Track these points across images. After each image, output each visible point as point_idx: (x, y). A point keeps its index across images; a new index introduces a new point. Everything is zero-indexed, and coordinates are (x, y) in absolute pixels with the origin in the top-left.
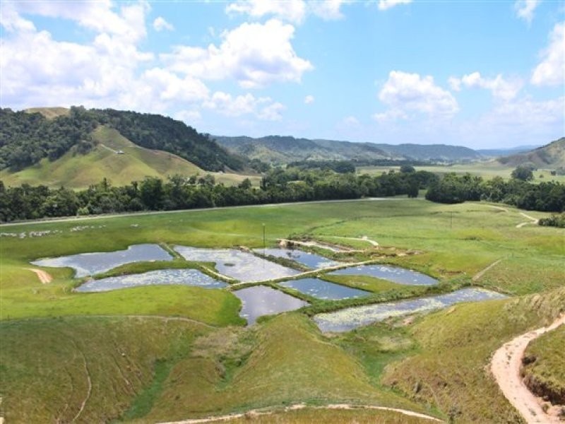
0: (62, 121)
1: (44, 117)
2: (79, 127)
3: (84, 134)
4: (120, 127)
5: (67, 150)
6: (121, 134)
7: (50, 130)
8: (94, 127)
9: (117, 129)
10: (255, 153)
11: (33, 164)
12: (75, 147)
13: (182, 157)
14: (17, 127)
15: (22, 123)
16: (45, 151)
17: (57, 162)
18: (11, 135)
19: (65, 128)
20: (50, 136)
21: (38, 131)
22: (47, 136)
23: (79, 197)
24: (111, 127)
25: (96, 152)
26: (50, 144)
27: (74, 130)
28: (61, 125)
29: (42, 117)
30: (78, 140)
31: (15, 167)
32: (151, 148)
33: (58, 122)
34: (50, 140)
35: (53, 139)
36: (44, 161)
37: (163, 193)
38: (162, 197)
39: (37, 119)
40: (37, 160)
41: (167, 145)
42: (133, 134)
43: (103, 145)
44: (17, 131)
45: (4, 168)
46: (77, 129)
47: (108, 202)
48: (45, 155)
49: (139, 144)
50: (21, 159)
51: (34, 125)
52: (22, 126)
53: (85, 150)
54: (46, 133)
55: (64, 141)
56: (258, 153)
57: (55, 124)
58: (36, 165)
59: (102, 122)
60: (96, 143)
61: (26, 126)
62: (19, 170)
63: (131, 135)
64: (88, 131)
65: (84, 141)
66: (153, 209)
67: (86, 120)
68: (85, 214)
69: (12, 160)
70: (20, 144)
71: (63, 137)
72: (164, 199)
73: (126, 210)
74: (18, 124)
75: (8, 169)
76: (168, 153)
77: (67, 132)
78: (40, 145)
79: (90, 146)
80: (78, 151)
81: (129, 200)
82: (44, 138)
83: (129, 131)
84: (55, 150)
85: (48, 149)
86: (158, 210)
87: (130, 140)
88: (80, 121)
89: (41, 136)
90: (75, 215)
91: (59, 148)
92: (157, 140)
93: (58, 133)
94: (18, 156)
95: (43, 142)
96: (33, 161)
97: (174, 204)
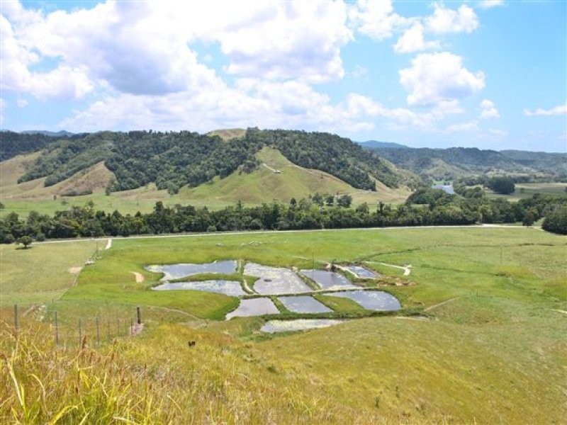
0: (233, 143)
1: (222, 139)
2: (247, 148)
3: (249, 155)
4: (282, 148)
5: (236, 168)
6: (282, 154)
7: (224, 151)
8: (260, 148)
9: (279, 149)
10: (431, 166)
11: (207, 181)
12: (242, 166)
13: (336, 176)
14: (200, 149)
15: (203, 145)
16: (218, 169)
17: (226, 179)
18: (195, 156)
19: (235, 150)
20: (223, 157)
21: (215, 152)
22: (221, 156)
23: (211, 217)
24: (274, 148)
25: (259, 171)
26: (222, 163)
27: (243, 151)
28: (233, 147)
29: (220, 139)
30: (244, 161)
31: (194, 183)
32: (306, 167)
33: (230, 144)
34: (223, 161)
35: (225, 159)
36: (216, 178)
37: (279, 216)
38: (278, 218)
39: (215, 142)
40: (211, 178)
41: (321, 165)
42: (293, 154)
43: (265, 165)
44: (199, 152)
45: (186, 184)
46: (245, 150)
47: (233, 222)
48: (218, 173)
49: (297, 164)
50: (198, 176)
51: (212, 147)
52: (203, 148)
53: (250, 168)
54: (220, 154)
55: (233, 162)
56: (433, 166)
57: (228, 146)
58: (210, 181)
59: (268, 144)
60: (259, 163)
61: (206, 148)
62: (196, 186)
63: (291, 155)
64: (254, 152)
65: (249, 161)
66: (270, 228)
67: (254, 142)
68: (213, 231)
69: (191, 178)
70: (199, 164)
71: (233, 158)
72: (279, 220)
73: (246, 228)
74: (201, 146)
75: (188, 185)
76: (321, 172)
77: (237, 153)
78: (215, 165)
79: (254, 166)
80: (244, 170)
81: (250, 221)
82: (218, 158)
83: (289, 152)
84: (225, 169)
85: (220, 168)
86: (273, 230)
87: (289, 159)
88: (249, 143)
89: (216, 156)
90: (205, 231)
91: (229, 167)
92: (313, 159)
93: (229, 154)
94: (196, 174)
95: (217, 162)
96: (208, 178)
97: (287, 225)
